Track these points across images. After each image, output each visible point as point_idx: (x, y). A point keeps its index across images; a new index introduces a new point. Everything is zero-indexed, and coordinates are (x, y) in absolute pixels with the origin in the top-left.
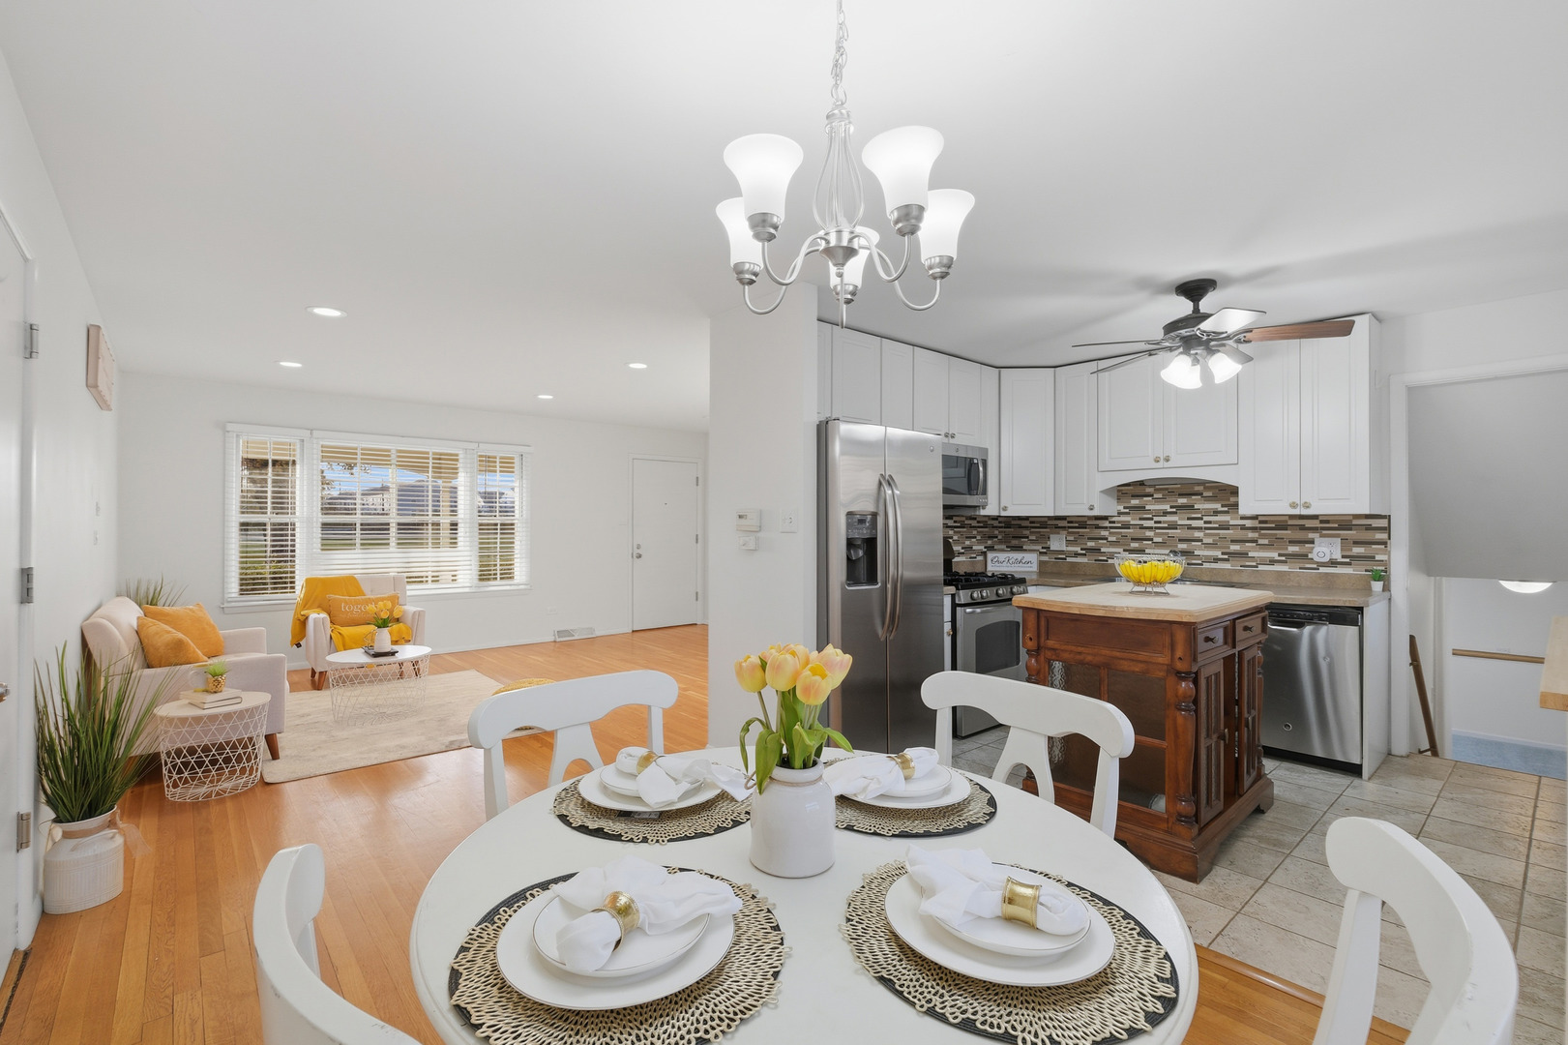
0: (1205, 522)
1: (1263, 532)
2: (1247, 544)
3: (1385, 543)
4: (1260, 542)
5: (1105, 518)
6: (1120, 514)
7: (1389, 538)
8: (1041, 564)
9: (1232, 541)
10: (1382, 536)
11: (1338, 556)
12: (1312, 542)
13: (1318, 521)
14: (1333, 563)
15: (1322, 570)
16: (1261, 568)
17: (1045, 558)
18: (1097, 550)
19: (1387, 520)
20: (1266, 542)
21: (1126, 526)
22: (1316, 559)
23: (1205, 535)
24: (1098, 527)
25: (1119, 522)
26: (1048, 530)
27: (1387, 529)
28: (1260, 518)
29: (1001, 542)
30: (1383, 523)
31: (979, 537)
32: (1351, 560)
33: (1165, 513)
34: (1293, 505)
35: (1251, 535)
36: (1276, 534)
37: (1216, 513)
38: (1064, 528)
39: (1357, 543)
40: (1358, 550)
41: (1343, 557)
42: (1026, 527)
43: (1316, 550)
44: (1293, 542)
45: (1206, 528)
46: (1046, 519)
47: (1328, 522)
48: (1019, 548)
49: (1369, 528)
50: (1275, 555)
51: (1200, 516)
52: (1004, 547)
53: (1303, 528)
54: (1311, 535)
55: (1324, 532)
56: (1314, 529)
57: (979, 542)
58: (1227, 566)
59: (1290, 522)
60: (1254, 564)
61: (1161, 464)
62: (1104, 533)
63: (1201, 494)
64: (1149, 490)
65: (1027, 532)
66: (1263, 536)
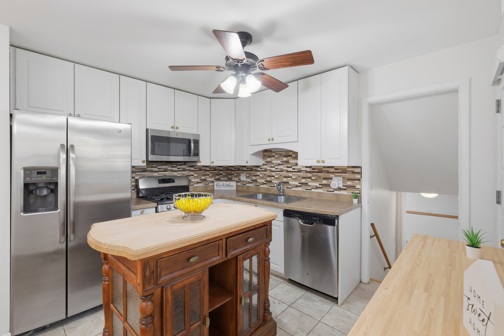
0: (293, 169)
1: (314, 174)
2: (308, 179)
3: (359, 180)
4: (313, 178)
5: (258, 167)
6: (264, 165)
7: (361, 178)
8: (237, 186)
9: (302, 178)
10: (358, 176)
11: (341, 186)
12: (331, 179)
13: (334, 169)
14: (340, 189)
15: (336, 192)
16: (313, 190)
17: (239, 184)
18: (256, 181)
19: (360, 169)
20: (315, 178)
21: (266, 170)
22: (333, 187)
23: (293, 175)
24: (256, 171)
25: (263, 168)
26: (240, 172)
27: (360, 173)
28: (312, 167)
29: (224, 177)
30: (358, 170)
31: (210, 175)
32: (347, 188)
33: (279, 165)
34: (318, 162)
35: (309, 175)
36: (318, 175)
38: (245, 171)
39: (349, 180)
40: (349, 183)
41: (343, 186)
42: (233, 170)
43: (332, 183)
44: (324, 179)
45: (293, 172)
46: (239, 167)
47: (337, 169)
48: (230, 180)
49: (353, 173)
50: (318, 185)
51: (291, 166)
52: (226, 179)
53: (328, 172)
54: (331, 176)
55: (336, 174)
56: (332, 173)
57: (211, 177)
58: (301, 189)
59: (323, 170)
60: (310, 189)
61: (271, 142)
62: (258, 173)
63: (291, 156)
64: (274, 154)
65: (233, 172)
66: (314, 176)
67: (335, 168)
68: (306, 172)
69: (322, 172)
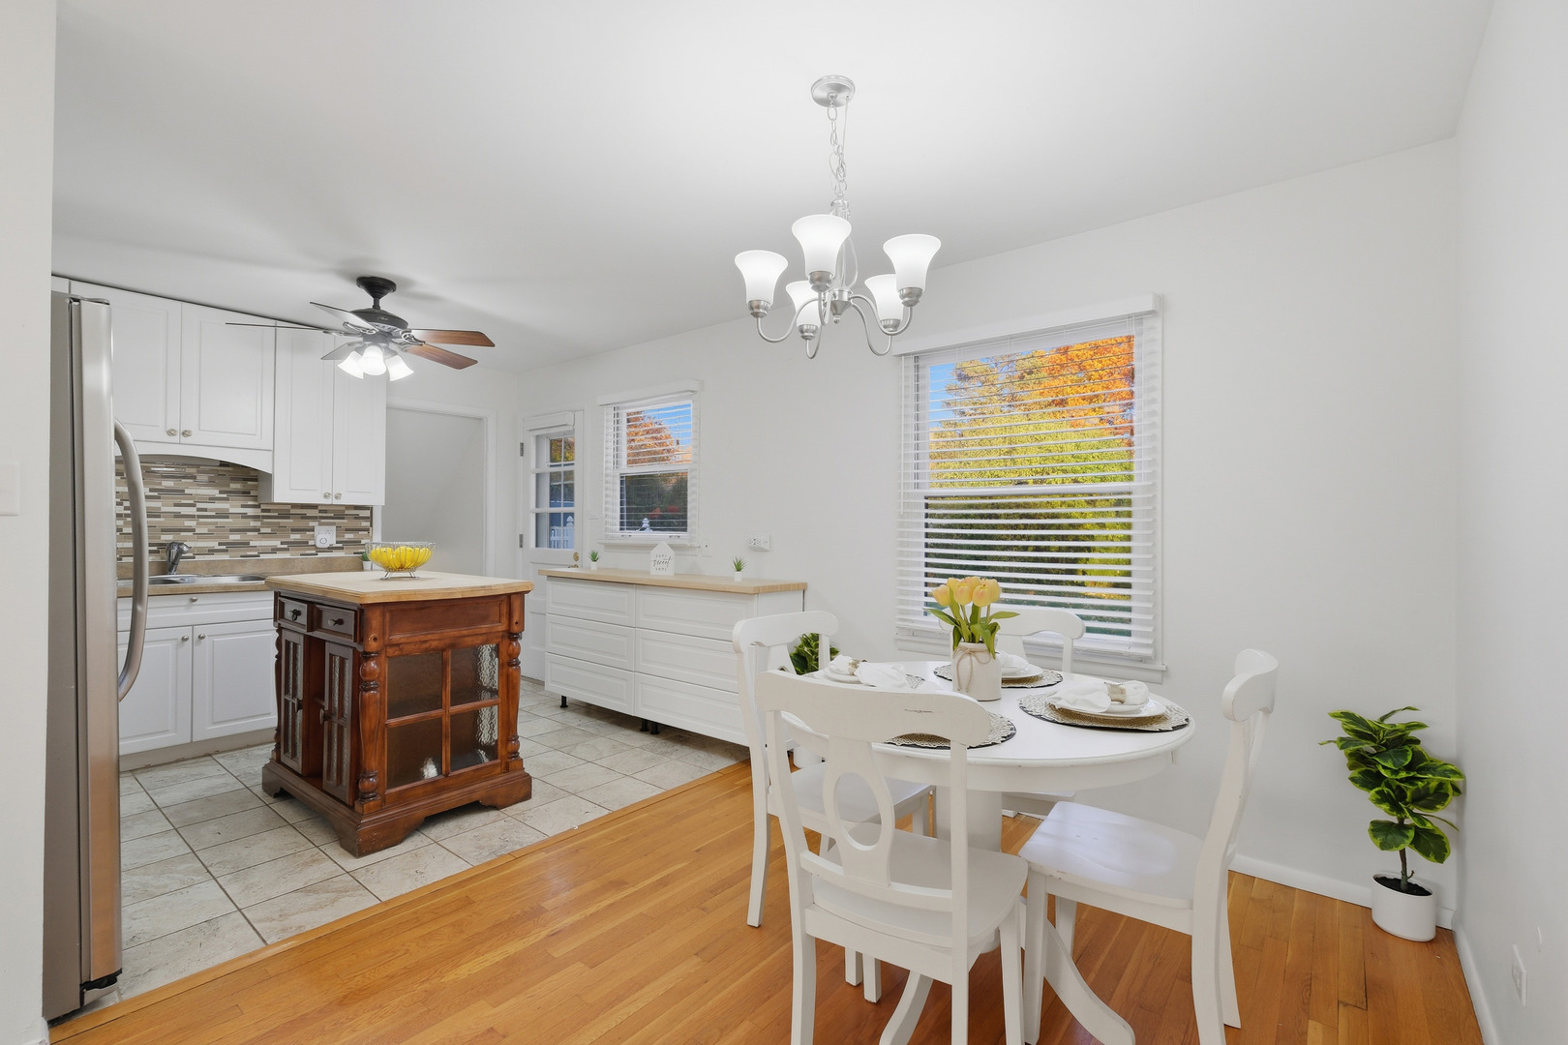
0: (199, 510)
1: (265, 520)
2: (248, 533)
3: (368, 530)
4: (263, 530)
7: (371, 526)
9: (231, 530)
10: (365, 524)
11: (333, 542)
13: (317, 511)
14: (331, 549)
15: (321, 555)
16: (263, 556)
19: (369, 511)
20: (269, 530)
22: (319, 545)
27: (370, 519)
30: (367, 513)
32: (343, 544)
34: (326, 496)
35: (253, 524)
36: (279, 523)
37: (213, 499)
39: (348, 530)
40: (349, 536)
41: (338, 542)
43: (315, 538)
44: (294, 530)
45: (200, 517)
47: (325, 511)
49: (357, 517)
50: (277, 543)
51: (192, 502)
53: (304, 517)
54: (312, 524)
55: (323, 521)
56: (314, 518)
58: (225, 557)
59: (293, 511)
60: (256, 553)
63: (194, 478)
66: (267, 525)
67: (319, 508)
68: (244, 516)
69: (289, 518)
